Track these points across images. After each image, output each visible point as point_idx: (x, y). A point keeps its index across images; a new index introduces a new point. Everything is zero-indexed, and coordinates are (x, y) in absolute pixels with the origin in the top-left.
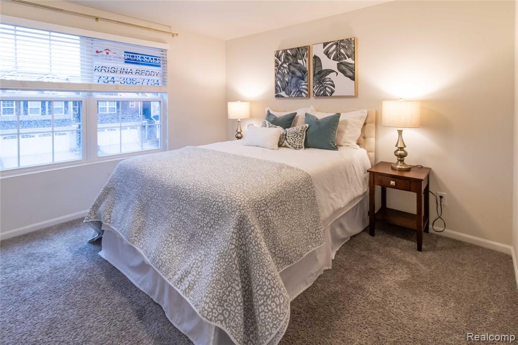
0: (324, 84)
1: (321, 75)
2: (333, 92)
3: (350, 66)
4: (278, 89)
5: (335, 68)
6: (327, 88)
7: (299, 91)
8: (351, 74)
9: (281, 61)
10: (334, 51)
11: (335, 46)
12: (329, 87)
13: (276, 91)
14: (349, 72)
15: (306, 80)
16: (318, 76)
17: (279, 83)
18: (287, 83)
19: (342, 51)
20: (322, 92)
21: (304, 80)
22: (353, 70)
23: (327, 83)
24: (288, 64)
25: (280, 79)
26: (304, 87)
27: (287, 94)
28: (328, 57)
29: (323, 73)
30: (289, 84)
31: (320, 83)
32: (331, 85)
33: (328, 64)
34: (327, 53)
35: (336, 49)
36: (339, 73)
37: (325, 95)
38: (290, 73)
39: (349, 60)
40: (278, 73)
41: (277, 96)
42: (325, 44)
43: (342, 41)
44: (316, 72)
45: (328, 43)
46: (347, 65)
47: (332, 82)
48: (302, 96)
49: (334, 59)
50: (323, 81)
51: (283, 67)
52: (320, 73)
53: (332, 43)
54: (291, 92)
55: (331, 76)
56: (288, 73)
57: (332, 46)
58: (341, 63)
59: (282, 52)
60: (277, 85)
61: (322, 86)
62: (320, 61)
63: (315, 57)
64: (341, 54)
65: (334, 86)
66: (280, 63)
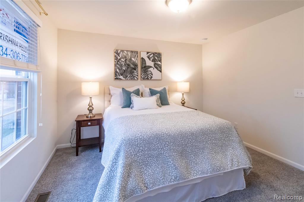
0: (147, 73)
1: (145, 68)
2: (152, 77)
3: (160, 65)
4: (117, 74)
5: (153, 66)
6: (149, 75)
7: (132, 76)
8: (160, 69)
9: (120, 57)
10: (152, 57)
11: (152, 55)
12: (150, 75)
13: (116, 75)
14: (159, 68)
15: (137, 70)
16: (144, 69)
17: (118, 70)
18: (125, 71)
19: (156, 58)
20: (146, 77)
21: (136, 70)
22: (161, 68)
23: (149, 72)
24: (125, 59)
25: (119, 68)
26: (135, 74)
27: (124, 78)
28: (149, 59)
29: (147, 67)
30: (126, 72)
31: (145, 72)
32: (151, 74)
33: (149, 63)
34: (149, 57)
35: (153, 56)
36: (154, 68)
37: (148, 79)
38: (126, 65)
39: (159, 63)
40: (117, 64)
41: (116, 79)
42: (148, 53)
43: (156, 53)
44: (143, 66)
45: (149, 52)
46: (158, 65)
47: (151, 72)
48: (135, 79)
49: (152, 61)
50: (147, 72)
51: (121, 61)
52: (145, 67)
53: (151, 53)
54: (127, 76)
55: (151, 69)
56: (125, 65)
57: (151, 54)
58: (156, 64)
59: (121, 52)
60: (116, 72)
61: (146, 74)
62: (145, 61)
63: (142, 58)
64: (155, 59)
65: (152, 75)
66: (119, 58)
